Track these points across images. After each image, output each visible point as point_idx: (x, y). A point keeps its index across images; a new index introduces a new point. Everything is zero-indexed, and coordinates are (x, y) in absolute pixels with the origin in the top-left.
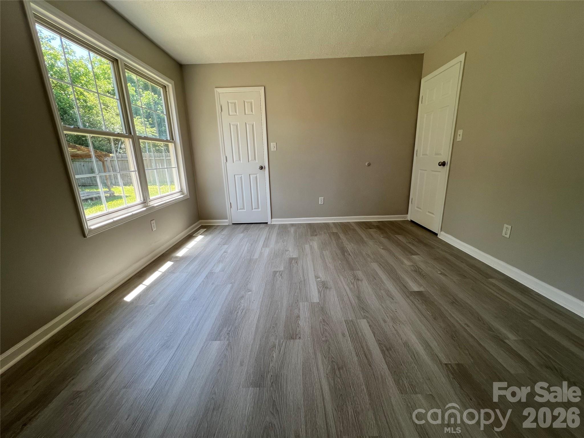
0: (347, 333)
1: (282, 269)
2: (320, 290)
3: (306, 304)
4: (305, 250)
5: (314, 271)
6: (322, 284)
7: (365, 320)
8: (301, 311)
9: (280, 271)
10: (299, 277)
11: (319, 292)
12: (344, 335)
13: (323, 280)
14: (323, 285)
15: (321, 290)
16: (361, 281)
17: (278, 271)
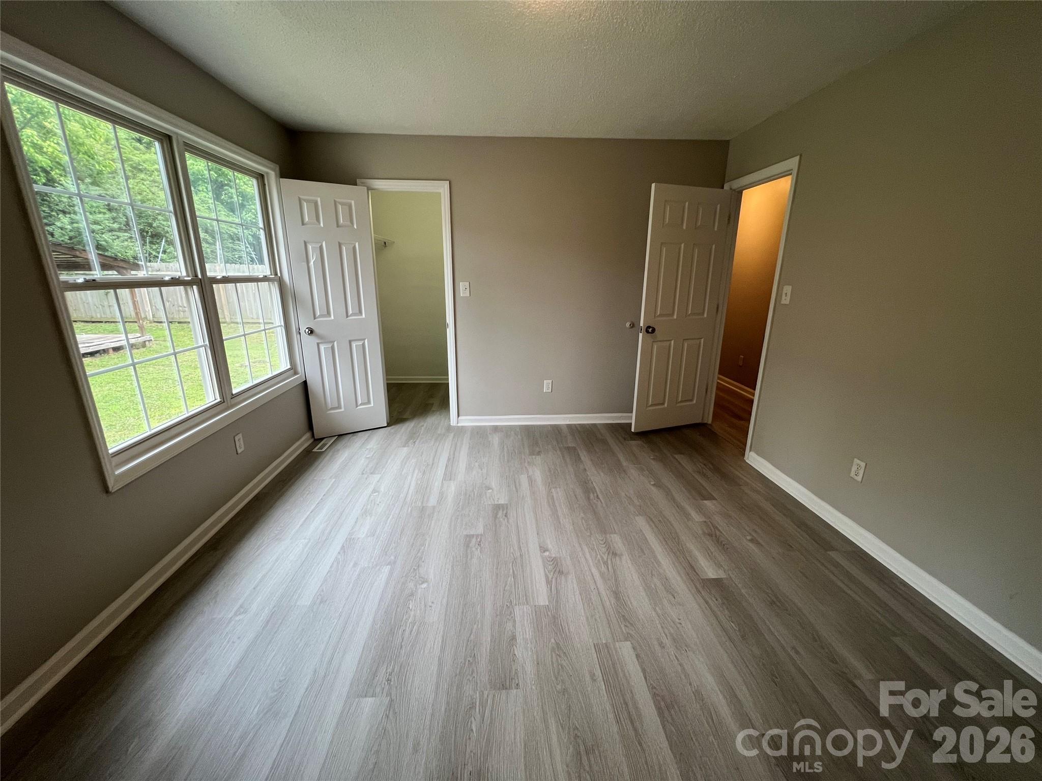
0: (598, 673)
1: (480, 530)
2: (550, 577)
3: (525, 609)
4: (520, 488)
5: (538, 534)
6: (551, 563)
7: (629, 643)
8: (518, 624)
9: (477, 536)
10: (512, 550)
11: (548, 582)
12: (592, 676)
13: (554, 556)
14: (554, 565)
15: (552, 578)
16: (621, 556)
17: (473, 536)
